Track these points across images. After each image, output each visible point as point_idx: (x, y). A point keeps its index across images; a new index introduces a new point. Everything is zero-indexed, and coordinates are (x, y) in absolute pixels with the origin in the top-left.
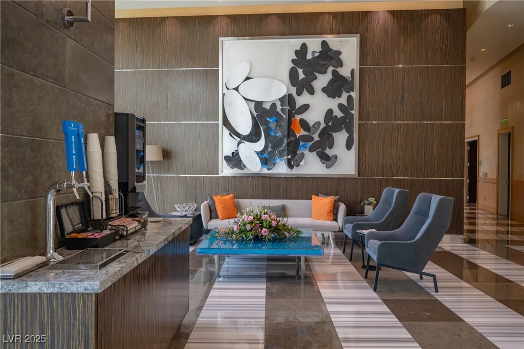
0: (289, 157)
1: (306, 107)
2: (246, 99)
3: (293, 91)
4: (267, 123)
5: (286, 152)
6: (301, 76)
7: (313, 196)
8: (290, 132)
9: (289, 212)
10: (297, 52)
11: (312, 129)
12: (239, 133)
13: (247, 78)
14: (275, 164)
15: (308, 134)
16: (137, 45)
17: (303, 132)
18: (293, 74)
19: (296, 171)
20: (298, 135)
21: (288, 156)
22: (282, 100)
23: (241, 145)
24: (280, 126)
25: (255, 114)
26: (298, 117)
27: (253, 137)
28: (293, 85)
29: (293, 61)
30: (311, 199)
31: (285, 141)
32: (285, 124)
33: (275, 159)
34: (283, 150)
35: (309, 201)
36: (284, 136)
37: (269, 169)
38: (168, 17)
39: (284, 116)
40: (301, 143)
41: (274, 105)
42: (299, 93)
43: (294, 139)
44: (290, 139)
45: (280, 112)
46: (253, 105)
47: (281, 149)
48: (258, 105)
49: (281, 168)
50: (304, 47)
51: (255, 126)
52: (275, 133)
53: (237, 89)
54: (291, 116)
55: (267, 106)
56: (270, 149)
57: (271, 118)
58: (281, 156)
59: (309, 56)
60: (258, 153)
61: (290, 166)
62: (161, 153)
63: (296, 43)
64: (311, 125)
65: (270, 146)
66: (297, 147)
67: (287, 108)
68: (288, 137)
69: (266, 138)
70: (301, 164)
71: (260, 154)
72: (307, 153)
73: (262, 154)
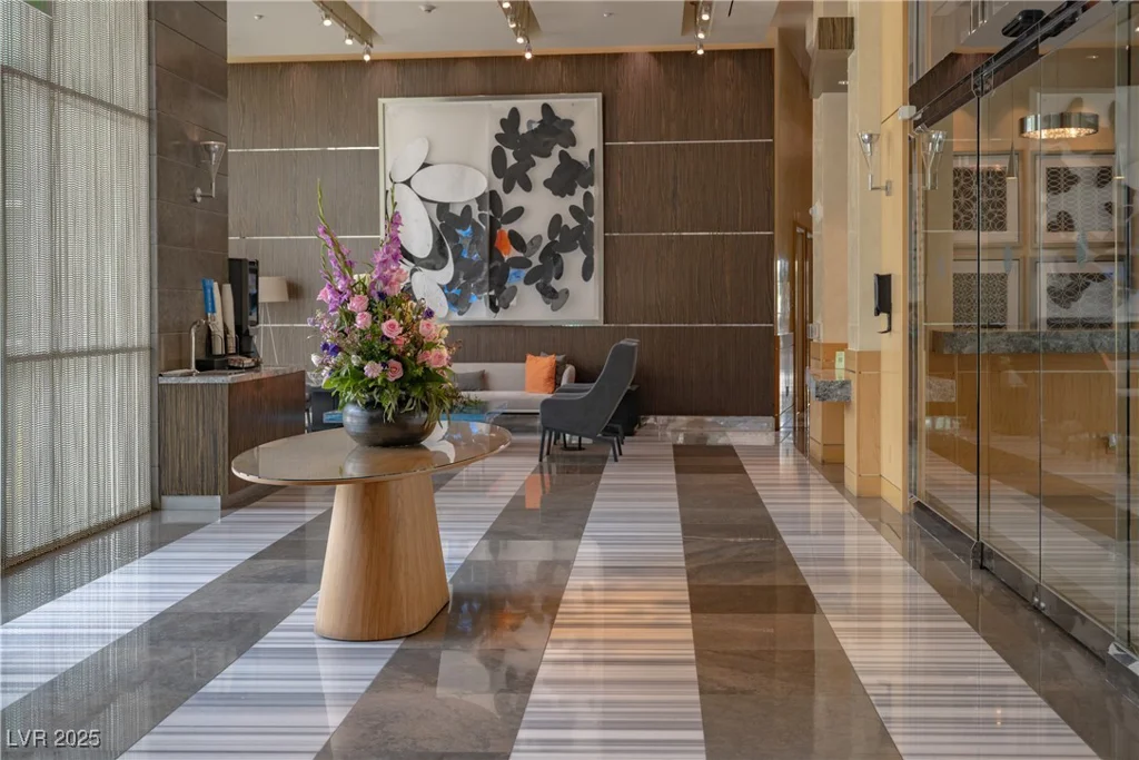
0: (492, 293)
1: (518, 212)
2: (422, 199)
3: (498, 185)
4: (457, 237)
5: (487, 286)
6: (511, 161)
7: (529, 357)
8: (493, 252)
9: (491, 382)
10: (503, 122)
11: (529, 247)
12: (411, 255)
13: (425, 165)
14: (469, 305)
15: (522, 255)
16: (244, 111)
17: (514, 253)
18: (497, 158)
19: (502, 316)
20: (506, 258)
21: (490, 290)
22: (479, 200)
23: (416, 274)
24: (477, 243)
25: (438, 223)
26: (506, 228)
27: (434, 261)
28: (499, 177)
29: (498, 137)
30: (524, 361)
31: (486, 267)
32: (485, 239)
33: (469, 297)
34: (483, 282)
35: (518, 366)
36: (484, 260)
37: (460, 314)
38: (296, 63)
39: (484, 227)
40: (512, 271)
41: (467, 209)
42: (508, 189)
43: (500, 264)
44: (494, 264)
45: (477, 220)
46: (434, 208)
47: (480, 280)
48: (443, 208)
49: (480, 311)
50: (515, 113)
51: (439, 244)
52: (469, 254)
53: (407, 183)
54: (494, 226)
55: (457, 211)
56: (462, 281)
57: (464, 230)
58: (479, 290)
59: (523, 129)
60: (443, 288)
61: (494, 308)
62: (285, 288)
63: (503, 107)
64: (527, 241)
65: (462, 274)
66: (505, 277)
67: (488, 213)
68: (491, 260)
69: (455, 262)
70: (511, 303)
71: (447, 288)
72: (521, 285)
73: (450, 290)
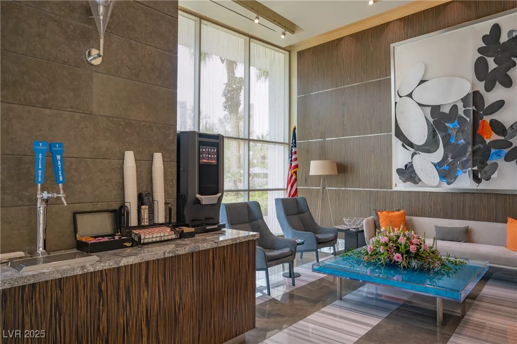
0: (475, 168)
1: (499, 105)
2: (420, 105)
3: (481, 86)
4: (446, 128)
5: (471, 163)
6: (492, 65)
7: (510, 219)
8: (476, 137)
9: (475, 237)
10: (485, 38)
11: (509, 132)
12: (411, 143)
13: (422, 82)
14: (456, 177)
15: (503, 138)
17: (495, 137)
18: (480, 68)
19: (484, 186)
20: (488, 141)
21: (473, 167)
22: (464, 100)
23: (416, 156)
24: (463, 131)
25: (431, 120)
26: (487, 119)
27: (429, 147)
28: (480, 79)
29: (480, 50)
30: (506, 222)
31: (470, 149)
32: (469, 129)
33: (456, 171)
34: (467, 161)
35: (500, 225)
36: (468, 144)
37: (449, 183)
38: (344, 37)
39: (468, 119)
40: (493, 151)
41: (454, 108)
42: (489, 88)
43: (481, 146)
44: (476, 147)
45: (463, 115)
46: (428, 110)
47: (464, 159)
48: (435, 109)
49: (464, 182)
50: (496, 29)
51: (433, 135)
52: (457, 140)
53: (410, 95)
54: (476, 117)
55: (446, 110)
56: (450, 160)
57: (451, 123)
58: (464, 166)
59: (504, 38)
60: (435, 165)
61: (477, 179)
62: (336, 167)
63: (484, 27)
64: (507, 126)
65: (450, 155)
66: (487, 156)
67: (472, 108)
68: (474, 144)
69: (444, 146)
70: (492, 176)
71: (438, 166)
72: (501, 163)
73: (440, 166)
